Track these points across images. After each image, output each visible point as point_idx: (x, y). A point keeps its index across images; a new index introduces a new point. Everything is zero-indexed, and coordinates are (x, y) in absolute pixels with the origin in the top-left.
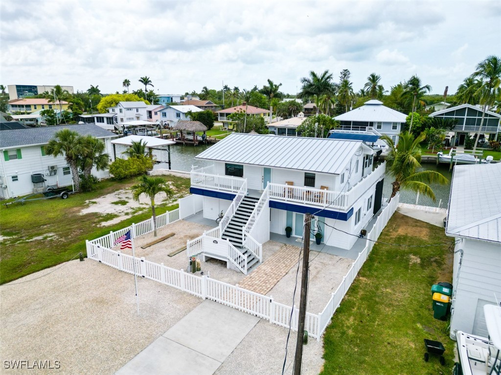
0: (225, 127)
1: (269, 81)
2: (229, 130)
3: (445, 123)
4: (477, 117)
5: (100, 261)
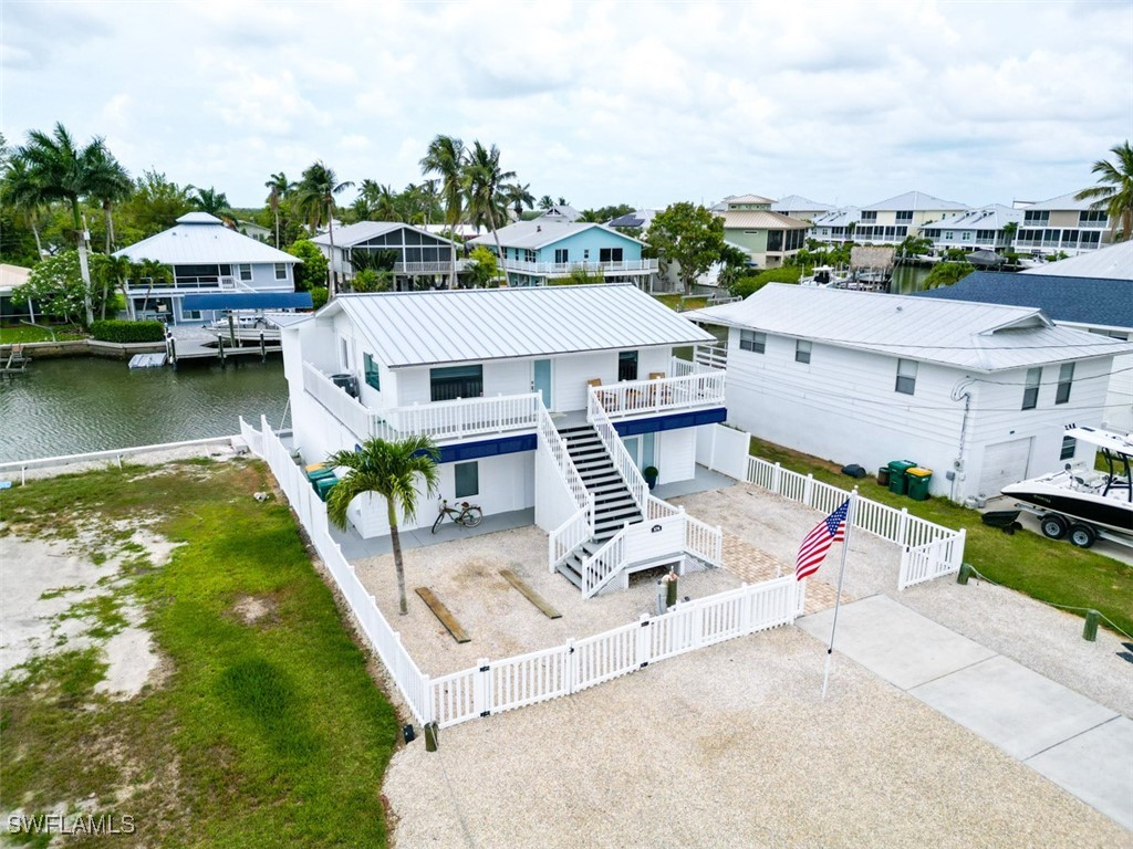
4: (422, 246)
5: (484, 714)
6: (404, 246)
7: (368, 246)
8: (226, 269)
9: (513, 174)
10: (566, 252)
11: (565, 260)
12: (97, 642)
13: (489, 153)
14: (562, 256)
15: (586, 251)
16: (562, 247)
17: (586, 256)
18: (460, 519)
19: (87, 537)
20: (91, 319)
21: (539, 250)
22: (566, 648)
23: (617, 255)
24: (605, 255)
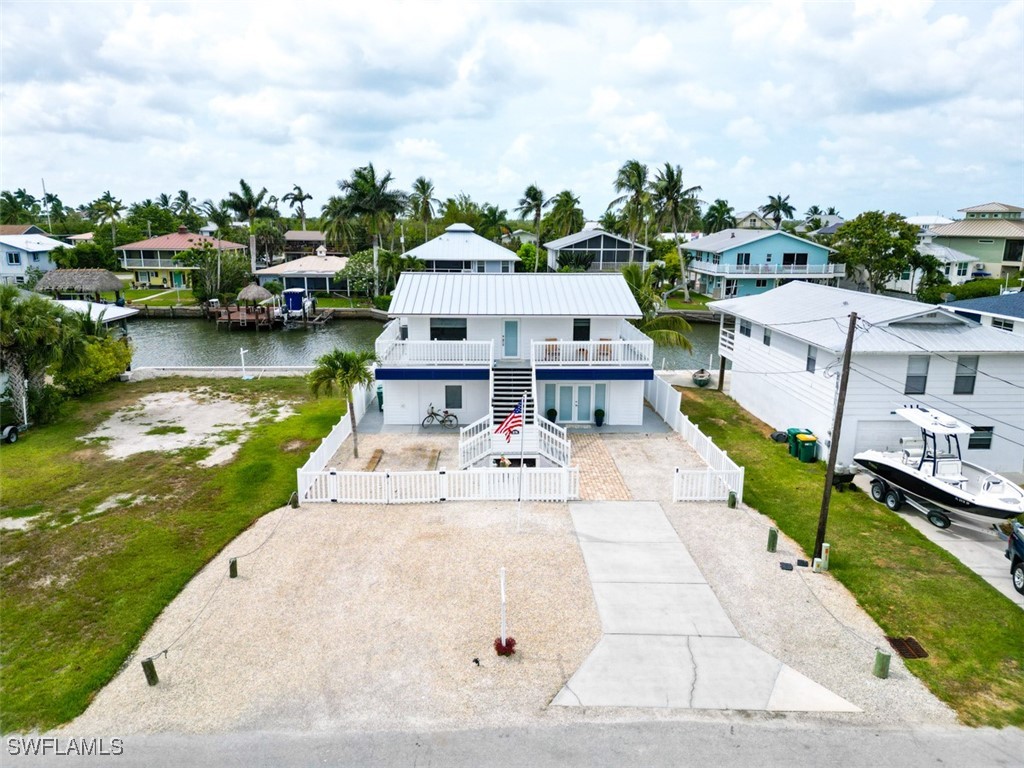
0: (141, 282)
1: (243, 183)
2: (151, 287)
3: (577, 260)
4: (616, 249)
5: (333, 501)
6: (602, 249)
7: (573, 249)
8: (468, 264)
9: (699, 187)
10: (748, 256)
11: (747, 262)
12: (216, 446)
13: (675, 173)
14: (744, 259)
15: (769, 255)
16: (744, 251)
17: (769, 260)
18: (443, 421)
19: (261, 404)
20: (377, 294)
21: (722, 253)
22: (384, 474)
23: (802, 259)
24: (788, 259)
